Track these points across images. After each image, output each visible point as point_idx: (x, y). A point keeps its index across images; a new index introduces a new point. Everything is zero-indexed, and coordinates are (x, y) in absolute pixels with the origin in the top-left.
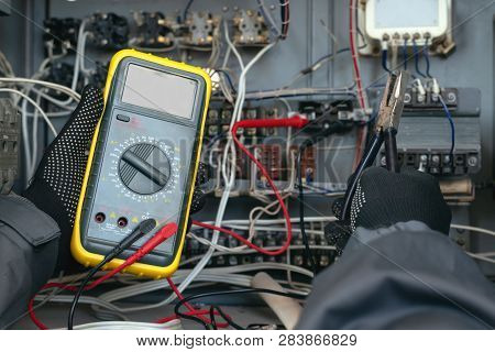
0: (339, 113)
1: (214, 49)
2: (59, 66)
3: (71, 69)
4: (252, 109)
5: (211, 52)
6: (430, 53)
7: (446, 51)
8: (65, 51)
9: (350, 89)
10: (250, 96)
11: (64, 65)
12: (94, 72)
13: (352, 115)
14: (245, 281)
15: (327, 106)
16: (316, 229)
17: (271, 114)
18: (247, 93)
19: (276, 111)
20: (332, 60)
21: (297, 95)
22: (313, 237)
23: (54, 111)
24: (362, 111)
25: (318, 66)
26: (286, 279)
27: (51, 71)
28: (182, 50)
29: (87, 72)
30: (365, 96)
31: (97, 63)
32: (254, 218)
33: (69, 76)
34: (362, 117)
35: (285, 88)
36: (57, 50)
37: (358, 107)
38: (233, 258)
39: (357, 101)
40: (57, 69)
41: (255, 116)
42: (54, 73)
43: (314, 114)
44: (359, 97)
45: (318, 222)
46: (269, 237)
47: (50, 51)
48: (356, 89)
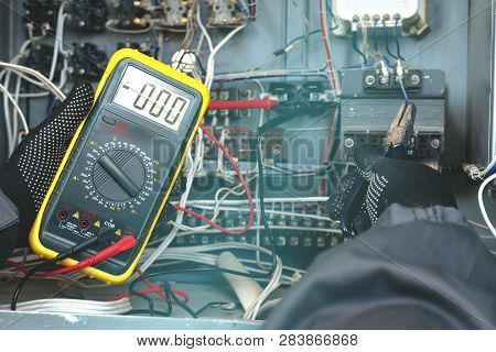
0: (311, 95)
1: (188, 31)
2: (39, 47)
3: (50, 50)
4: (225, 90)
5: (185, 33)
6: (404, 34)
7: (419, 32)
8: (44, 33)
9: (322, 71)
10: (218, 77)
11: (42, 46)
12: (72, 53)
13: (323, 97)
14: (210, 260)
15: (299, 88)
16: (286, 210)
17: (245, 95)
18: (215, 74)
19: (249, 92)
20: (307, 41)
21: (268, 76)
22: (283, 217)
23: (35, 92)
24: (333, 92)
25: (291, 47)
26: (255, 259)
27: (31, 53)
28: (158, 32)
29: (65, 53)
30: (336, 77)
31: (74, 45)
32: (219, 198)
33: (49, 57)
34: (333, 98)
35: (257, 69)
36: (37, 32)
37: (330, 89)
38: (205, 237)
39: (328, 82)
40: (37, 51)
41: (227, 97)
42: (34, 55)
43: (286, 96)
44: (330, 79)
45: (289, 203)
46: (240, 217)
47: (31, 33)
48: (328, 70)
